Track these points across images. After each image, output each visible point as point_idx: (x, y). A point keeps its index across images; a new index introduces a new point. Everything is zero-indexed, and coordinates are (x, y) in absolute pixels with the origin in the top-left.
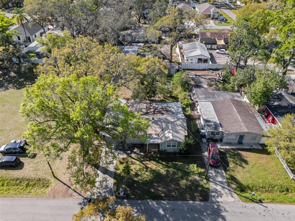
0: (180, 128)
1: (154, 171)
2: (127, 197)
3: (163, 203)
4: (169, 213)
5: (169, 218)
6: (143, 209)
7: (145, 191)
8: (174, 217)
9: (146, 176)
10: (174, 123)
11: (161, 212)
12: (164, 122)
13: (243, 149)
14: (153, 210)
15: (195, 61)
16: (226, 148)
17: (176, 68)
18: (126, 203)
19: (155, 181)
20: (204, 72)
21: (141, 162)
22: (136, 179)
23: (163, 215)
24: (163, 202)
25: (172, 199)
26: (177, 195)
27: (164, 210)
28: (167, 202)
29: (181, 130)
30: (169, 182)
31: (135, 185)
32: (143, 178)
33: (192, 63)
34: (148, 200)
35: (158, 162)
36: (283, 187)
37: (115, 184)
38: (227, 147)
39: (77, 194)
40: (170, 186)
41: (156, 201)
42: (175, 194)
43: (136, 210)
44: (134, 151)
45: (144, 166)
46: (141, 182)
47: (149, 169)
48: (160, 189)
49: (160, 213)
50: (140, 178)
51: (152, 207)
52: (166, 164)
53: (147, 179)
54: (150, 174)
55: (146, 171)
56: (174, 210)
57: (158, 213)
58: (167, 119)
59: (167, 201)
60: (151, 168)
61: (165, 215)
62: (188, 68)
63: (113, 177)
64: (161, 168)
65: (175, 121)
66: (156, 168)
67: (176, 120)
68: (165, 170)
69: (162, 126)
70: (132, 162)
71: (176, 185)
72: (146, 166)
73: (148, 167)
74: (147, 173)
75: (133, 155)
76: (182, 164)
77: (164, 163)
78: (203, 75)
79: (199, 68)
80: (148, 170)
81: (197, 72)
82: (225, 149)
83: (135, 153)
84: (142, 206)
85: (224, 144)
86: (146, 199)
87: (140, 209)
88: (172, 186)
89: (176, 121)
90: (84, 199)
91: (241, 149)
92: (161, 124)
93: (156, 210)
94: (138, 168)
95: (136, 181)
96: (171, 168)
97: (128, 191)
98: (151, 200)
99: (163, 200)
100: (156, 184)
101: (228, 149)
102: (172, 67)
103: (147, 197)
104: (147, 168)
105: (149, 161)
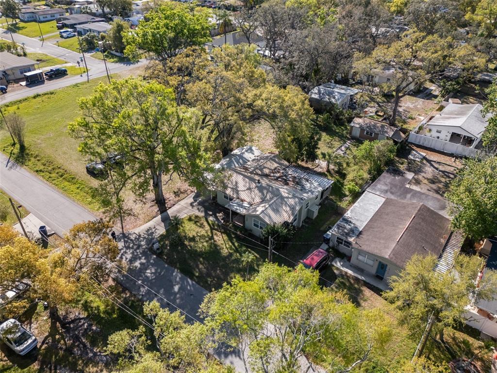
0: (288, 209)
1: (216, 246)
2: (160, 255)
3: (188, 282)
4: (183, 295)
5: (178, 299)
6: (162, 274)
7: (183, 259)
8: (184, 301)
9: (201, 246)
10: (284, 200)
11: (176, 288)
12: (272, 193)
13: (374, 287)
14: (171, 281)
15: (445, 135)
16: (346, 273)
17: (387, 135)
18: (153, 258)
19: (204, 256)
20: (447, 158)
21: (212, 229)
22: (186, 243)
23: (175, 292)
24: (189, 280)
25: (202, 284)
26: (212, 283)
27: (180, 289)
28: (193, 284)
29: (286, 212)
30: (219, 267)
31: (180, 248)
32: (195, 247)
33: (438, 137)
34: (176, 270)
35: (231, 239)
36: (378, 369)
37: (162, 235)
38: (350, 272)
39: (121, 226)
40: (215, 271)
41: (183, 275)
42: (211, 281)
43: (153, 271)
44: (218, 215)
45: (211, 235)
46: (189, 248)
47: (212, 241)
48: (201, 266)
49: (174, 289)
50: (192, 244)
51: (172, 278)
52: (237, 247)
53: (198, 250)
54: (207, 246)
55: (207, 242)
56: (191, 295)
57: (172, 287)
58: (279, 190)
59: (194, 282)
60: (215, 241)
61: (176, 294)
62: (421, 144)
63: (167, 228)
64: (226, 247)
65: (288, 198)
66: (222, 244)
67: (290, 196)
68: (229, 252)
69: (266, 197)
70: (202, 224)
71: (223, 273)
72: (212, 236)
73: (214, 239)
74: (205, 244)
75: (211, 219)
76: (258, 256)
77: (236, 244)
78: (438, 163)
79: (443, 149)
80: (210, 242)
81: (432, 154)
82: (344, 273)
83: (216, 217)
84: (164, 270)
85: (351, 266)
86: (176, 267)
87: (159, 273)
88: (218, 272)
89: (290, 198)
90: (121, 233)
91: (372, 285)
92: (267, 193)
93: (172, 283)
94: (202, 233)
95: (186, 245)
96: (238, 254)
97: (166, 248)
98: (179, 271)
99: (192, 279)
100: (201, 259)
101: (348, 275)
102: (383, 132)
103: (178, 265)
104: (212, 238)
105: (222, 233)
